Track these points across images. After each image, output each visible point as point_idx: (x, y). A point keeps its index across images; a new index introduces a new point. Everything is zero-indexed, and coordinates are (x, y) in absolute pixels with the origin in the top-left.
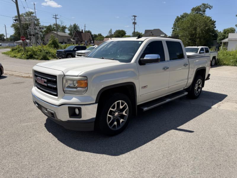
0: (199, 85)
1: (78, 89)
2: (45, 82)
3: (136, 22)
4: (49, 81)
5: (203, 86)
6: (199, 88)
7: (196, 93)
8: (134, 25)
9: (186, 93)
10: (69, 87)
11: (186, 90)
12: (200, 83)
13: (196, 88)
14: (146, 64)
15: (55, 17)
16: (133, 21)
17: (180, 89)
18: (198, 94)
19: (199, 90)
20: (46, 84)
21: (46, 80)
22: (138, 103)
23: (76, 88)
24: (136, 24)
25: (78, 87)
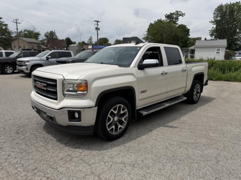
0: (198, 89)
1: (78, 92)
2: (44, 86)
3: (98, 27)
4: (49, 85)
5: (201, 91)
6: (197, 93)
7: (195, 98)
8: (97, 30)
9: (185, 98)
10: (69, 91)
11: (185, 95)
12: (199, 88)
13: (195, 93)
14: (145, 69)
15: (15, 21)
16: (96, 26)
17: (179, 94)
18: (197, 99)
19: (198, 95)
20: (45, 89)
21: (45, 85)
22: (137, 107)
23: (76, 91)
24: (99, 30)
25: (78, 91)
